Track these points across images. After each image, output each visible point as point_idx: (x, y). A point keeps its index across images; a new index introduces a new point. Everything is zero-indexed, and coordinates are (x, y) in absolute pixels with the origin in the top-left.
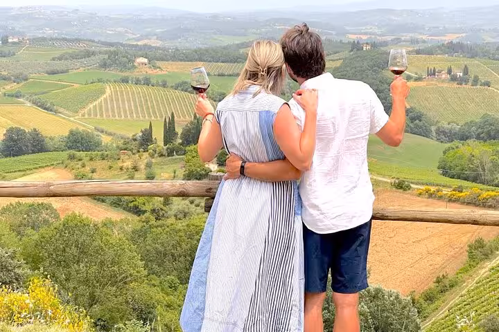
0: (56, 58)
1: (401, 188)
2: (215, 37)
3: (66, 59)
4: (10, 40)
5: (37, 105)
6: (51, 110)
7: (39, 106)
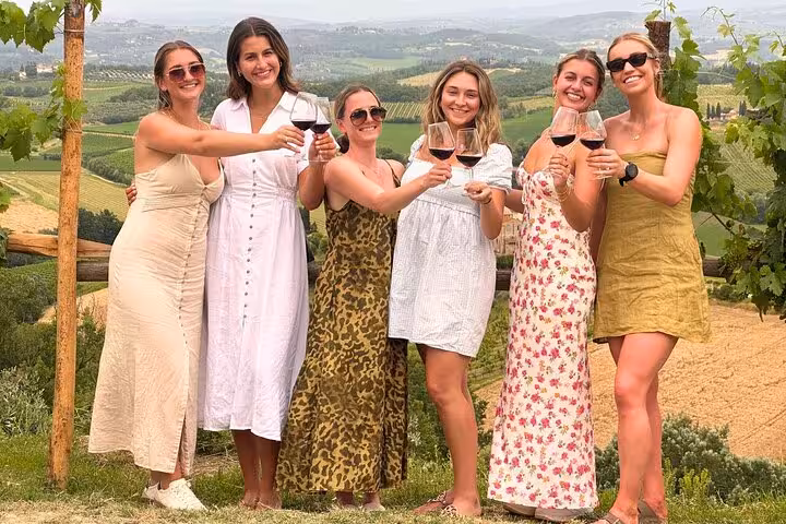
0: (117, 97)
1: (726, 298)
2: (355, 61)
3: (134, 100)
4: (39, 71)
5: (97, 173)
6: (120, 181)
7: (100, 175)
